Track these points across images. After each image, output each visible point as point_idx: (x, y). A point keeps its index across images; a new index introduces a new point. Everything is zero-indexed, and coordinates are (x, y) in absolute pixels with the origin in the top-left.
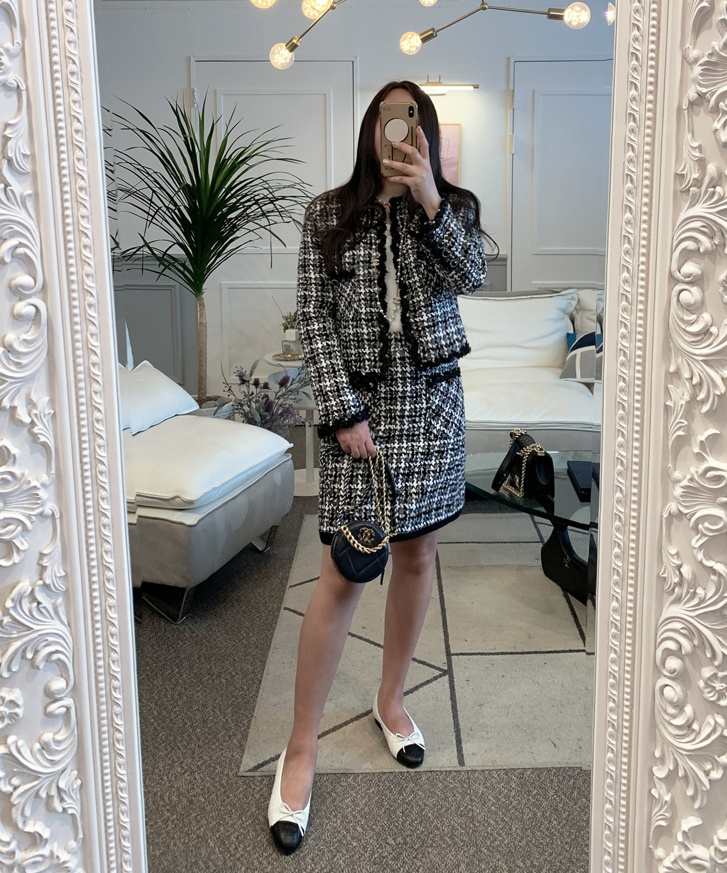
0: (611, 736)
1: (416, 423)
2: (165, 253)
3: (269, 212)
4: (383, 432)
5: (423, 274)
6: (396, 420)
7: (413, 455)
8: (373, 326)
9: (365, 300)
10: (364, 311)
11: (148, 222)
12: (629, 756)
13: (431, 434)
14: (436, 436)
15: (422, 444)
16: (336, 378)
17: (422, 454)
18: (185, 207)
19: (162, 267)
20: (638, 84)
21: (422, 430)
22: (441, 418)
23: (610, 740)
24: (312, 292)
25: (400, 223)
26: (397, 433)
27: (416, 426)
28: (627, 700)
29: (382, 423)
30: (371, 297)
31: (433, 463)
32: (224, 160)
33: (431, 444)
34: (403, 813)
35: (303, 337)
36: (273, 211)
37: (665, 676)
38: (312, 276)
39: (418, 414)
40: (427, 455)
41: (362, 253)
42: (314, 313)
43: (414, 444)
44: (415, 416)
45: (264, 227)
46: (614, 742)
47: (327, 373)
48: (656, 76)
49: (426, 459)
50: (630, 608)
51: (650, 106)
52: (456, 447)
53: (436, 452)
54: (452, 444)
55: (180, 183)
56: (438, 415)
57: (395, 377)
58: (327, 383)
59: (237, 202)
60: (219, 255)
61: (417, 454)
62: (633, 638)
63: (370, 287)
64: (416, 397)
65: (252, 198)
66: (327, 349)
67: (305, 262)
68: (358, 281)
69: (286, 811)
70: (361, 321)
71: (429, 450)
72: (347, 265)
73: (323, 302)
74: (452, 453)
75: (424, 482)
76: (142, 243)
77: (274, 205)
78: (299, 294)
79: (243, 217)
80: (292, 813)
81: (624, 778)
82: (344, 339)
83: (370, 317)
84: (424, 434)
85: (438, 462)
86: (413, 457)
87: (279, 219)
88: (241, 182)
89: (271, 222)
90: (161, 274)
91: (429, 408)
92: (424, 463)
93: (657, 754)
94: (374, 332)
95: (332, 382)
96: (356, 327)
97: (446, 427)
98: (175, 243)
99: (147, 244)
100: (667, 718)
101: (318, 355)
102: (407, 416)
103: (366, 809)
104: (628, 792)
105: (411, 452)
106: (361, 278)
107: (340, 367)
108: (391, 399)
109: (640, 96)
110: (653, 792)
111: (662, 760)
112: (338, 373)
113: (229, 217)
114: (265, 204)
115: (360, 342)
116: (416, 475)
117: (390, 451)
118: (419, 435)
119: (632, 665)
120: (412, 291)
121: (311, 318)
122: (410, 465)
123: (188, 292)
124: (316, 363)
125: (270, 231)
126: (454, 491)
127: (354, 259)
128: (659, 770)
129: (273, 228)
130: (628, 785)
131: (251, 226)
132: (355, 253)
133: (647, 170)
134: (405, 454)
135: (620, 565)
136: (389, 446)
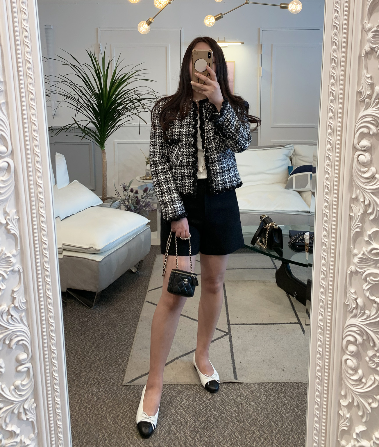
0: (318, 383)
2: (85, 127)
3: (138, 106)
5: (217, 143)
8: (190, 169)
9: (186, 155)
10: (185, 161)
11: (77, 111)
12: (327, 394)
16: (171, 195)
18: (95, 104)
19: (84, 134)
20: (337, 43)
23: (318, 386)
24: (157, 149)
25: (204, 114)
28: (327, 366)
30: (190, 153)
32: (115, 80)
34: (206, 405)
35: (153, 173)
36: (139, 106)
37: (347, 354)
38: (158, 141)
41: (185, 130)
42: (159, 161)
45: (135, 114)
47: (166, 192)
48: (347, 38)
50: (329, 319)
51: (343, 54)
55: (93, 92)
58: (167, 198)
59: (121, 101)
60: (113, 128)
62: (330, 334)
63: (189, 148)
65: (129, 99)
66: (166, 179)
67: (154, 133)
68: (182, 145)
69: (145, 416)
70: (184, 166)
72: (176, 136)
73: (163, 155)
76: (74, 122)
77: (140, 103)
78: (151, 150)
79: (125, 109)
80: (148, 417)
81: (325, 405)
82: (175, 175)
83: (188, 164)
87: (142, 110)
88: (124, 91)
89: (139, 112)
90: (83, 137)
93: (343, 393)
94: (190, 171)
95: (169, 197)
96: (181, 169)
98: (90, 122)
99: (76, 122)
100: (348, 375)
101: (161, 183)
103: (187, 403)
104: (327, 412)
106: (184, 143)
107: (173, 188)
109: (338, 49)
110: (340, 412)
111: (345, 396)
112: (172, 192)
113: (118, 109)
114: (136, 103)
115: (183, 177)
119: (330, 348)
120: (210, 151)
121: (157, 163)
123: (97, 147)
124: (160, 187)
125: (138, 116)
127: (180, 133)
128: (343, 401)
129: (140, 114)
130: (327, 408)
131: (128, 113)
132: (181, 130)
133: (341, 89)
135: (324, 297)
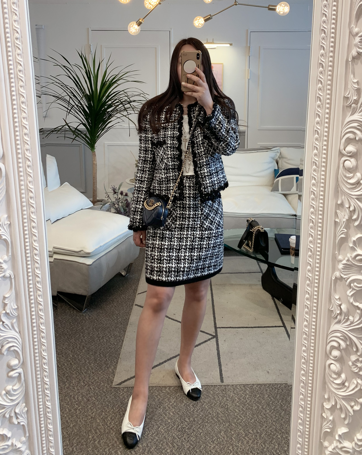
0: (302, 387)
1: (196, 221)
2: (76, 129)
3: (127, 108)
4: (178, 225)
5: (206, 147)
6: (186, 219)
7: (194, 238)
9: (171, 158)
10: (171, 164)
11: (68, 113)
12: (311, 397)
13: (203, 228)
14: (205, 229)
15: (198, 233)
17: (198, 238)
18: (86, 106)
19: (75, 136)
20: (325, 47)
21: (199, 226)
22: (209, 220)
23: (302, 389)
26: (186, 226)
27: (196, 223)
28: (311, 370)
29: (178, 220)
31: (205, 243)
32: (105, 81)
33: (203, 233)
36: (129, 108)
37: (331, 359)
39: (196, 217)
40: (202, 239)
43: (194, 232)
44: (195, 218)
45: (125, 116)
46: (304, 390)
49: (201, 241)
50: (313, 325)
51: (331, 59)
52: (217, 235)
53: (206, 237)
54: (215, 234)
55: (83, 93)
56: (207, 218)
57: (185, 196)
59: (111, 103)
60: (103, 130)
61: (196, 238)
62: (315, 340)
63: (173, 151)
64: (196, 208)
65: (119, 101)
69: (131, 426)
70: (169, 170)
71: (202, 236)
72: (161, 139)
74: (215, 238)
75: (200, 253)
76: (65, 124)
77: (130, 104)
79: (115, 111)
80: (133, 427)
81: (309, 408)
84: (199, 228)
85: (207, 243)
86: (194, 239)
87: (132, 112)
88: (114, 93)
89: (129, 114)
90: (74, 139)
91: (203, 214)
92: (200, 243)
93: (326, 397)
96: (167, 173)
97: (211, 224)
98: (81, 124)
99: (67, 124)
100: (332, 379)
102: (192, 217)
103: (175, 404)
104: (310, 414)
105: (193, 237)
106: (169, 145)
108: (183, 208)
109: (326, 53)
110: (323, 415)
111: (329, 400)
113: (108, 110)
114: (126, 104)
115: (168, 181)
116: (196, 249)
117: (182, 236)
118: (197, 228)
120: (199, 156)
122: (192, 243)
125: (128, 118)
126: (217, 258)
127: (165, 136)
128: (327, 404)
130: (311, 411)
131: (118, 115)
133: (328, 94)
134: (190, 238)
135: (309, 303)
136: (182, 233)
